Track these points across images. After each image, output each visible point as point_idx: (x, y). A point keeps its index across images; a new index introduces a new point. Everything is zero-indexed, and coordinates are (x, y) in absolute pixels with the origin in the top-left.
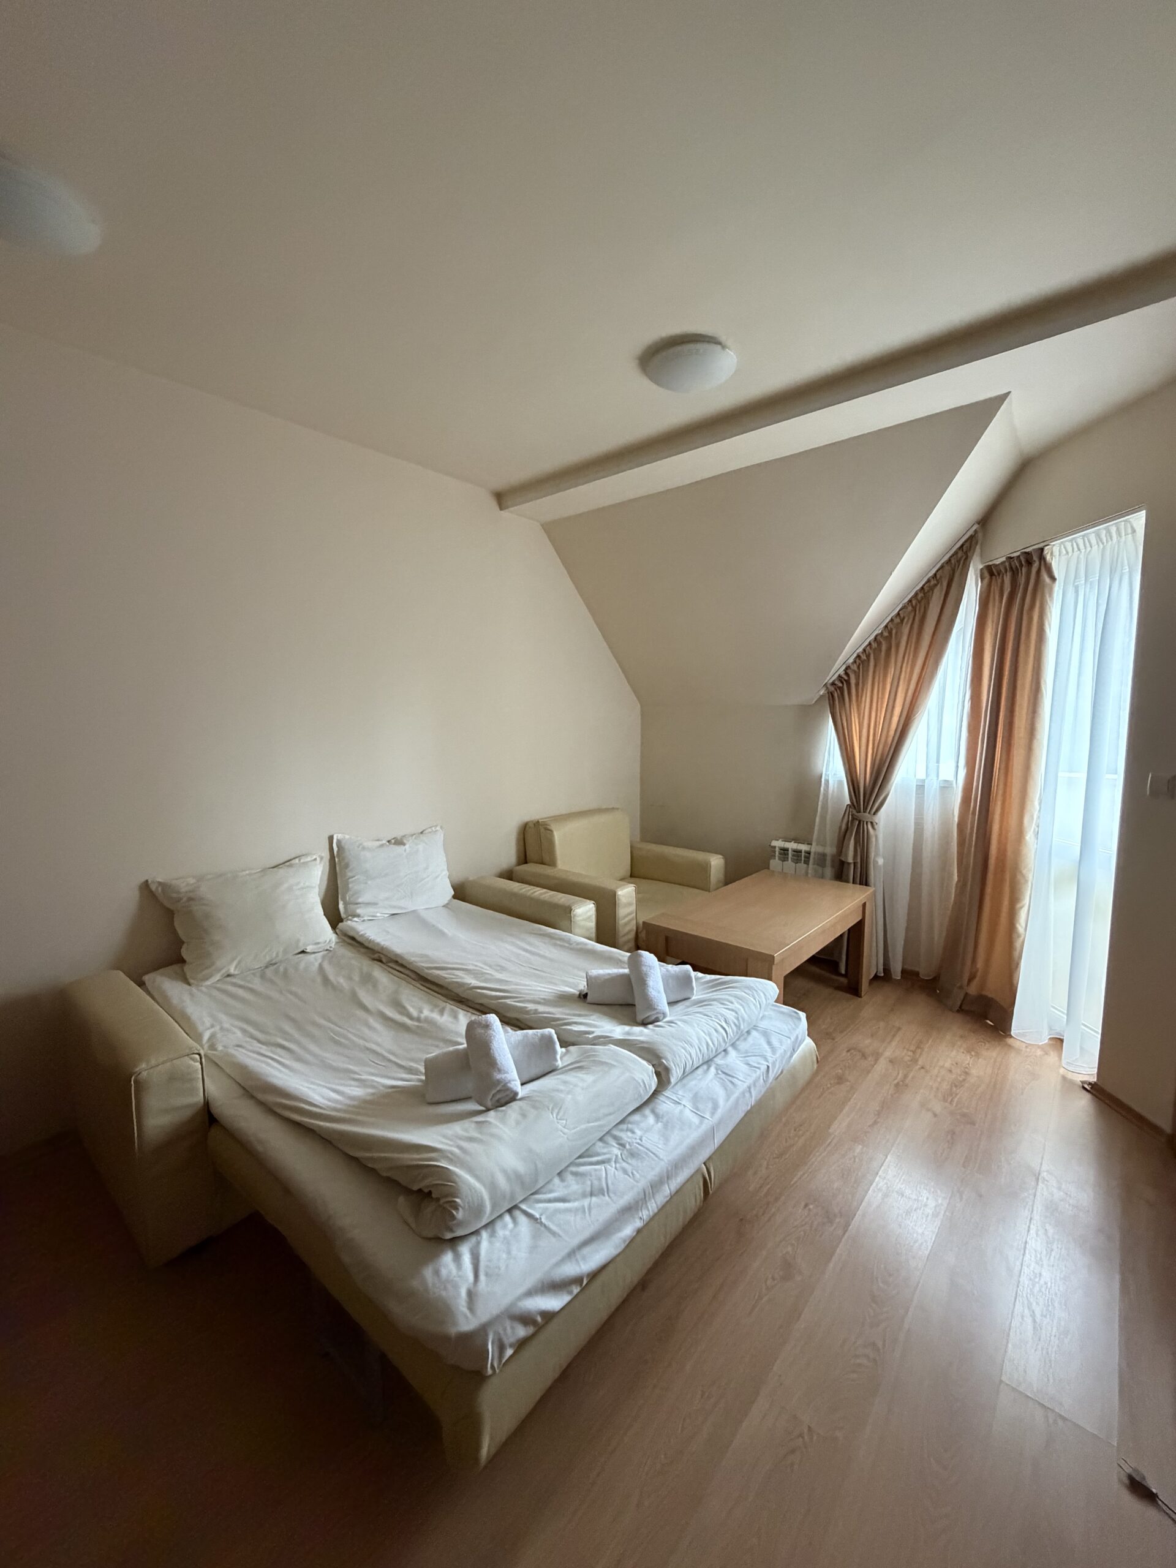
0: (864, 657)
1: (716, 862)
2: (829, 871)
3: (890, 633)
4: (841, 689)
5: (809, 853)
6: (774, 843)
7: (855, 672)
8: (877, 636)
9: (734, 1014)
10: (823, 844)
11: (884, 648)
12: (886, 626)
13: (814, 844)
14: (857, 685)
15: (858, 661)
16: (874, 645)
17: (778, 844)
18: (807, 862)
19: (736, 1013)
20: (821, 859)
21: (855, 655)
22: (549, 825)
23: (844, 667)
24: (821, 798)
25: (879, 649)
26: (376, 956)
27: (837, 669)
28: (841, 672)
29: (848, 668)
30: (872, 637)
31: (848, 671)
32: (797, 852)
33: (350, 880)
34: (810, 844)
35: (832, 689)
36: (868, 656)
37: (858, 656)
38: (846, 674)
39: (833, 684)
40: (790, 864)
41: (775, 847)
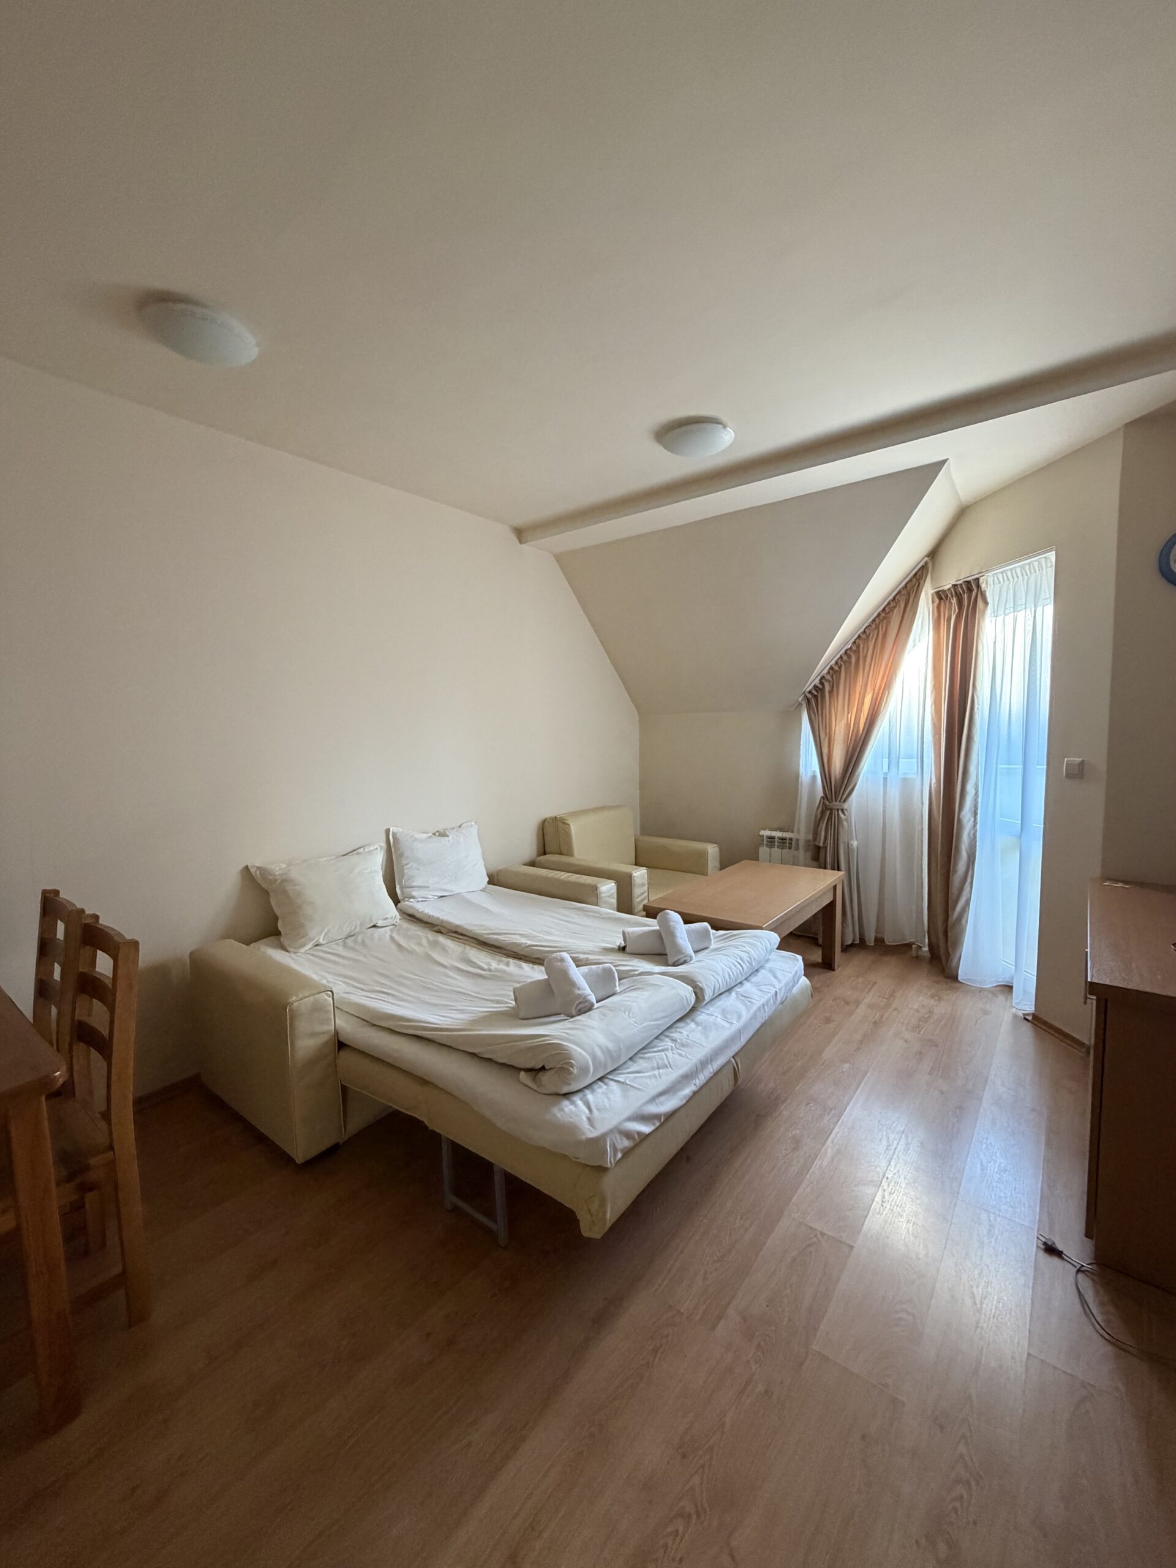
0: (836, 668)
1: (712, 850)
2: (807, 858)
3: (858, 647)
4: (817, 696)
5: (792, 840)
6: (762, 833)
7: (828, 681)
8: (846, 651)
9: (747, 954)
10: (801, 833)
11: (853, 659)
12: (854, 642)
13: (795, 832)
14: (831, 692)
15: (831, 671)
16: (845, 658)
17: (766, 833)
18: (790, 849)
19: (748, 954)
21: (829, 667)
22: (566, 820)
23: (819, 678)
24: (799, 791)
25: (848, 663)
26: (436, 928)
27: (814, 680)
28: (817, 682)
29: (823, 678)
30: (843, 651)
31: (823, 681)
32: (783, 839)
33: (405, 867)
34: (791, 832)
35: (809, 696)
36: (840, 667)
37: (831, 668)
38: (821, 683)
39: (810, 692)
40: (776, 851)
41: (763, 836)
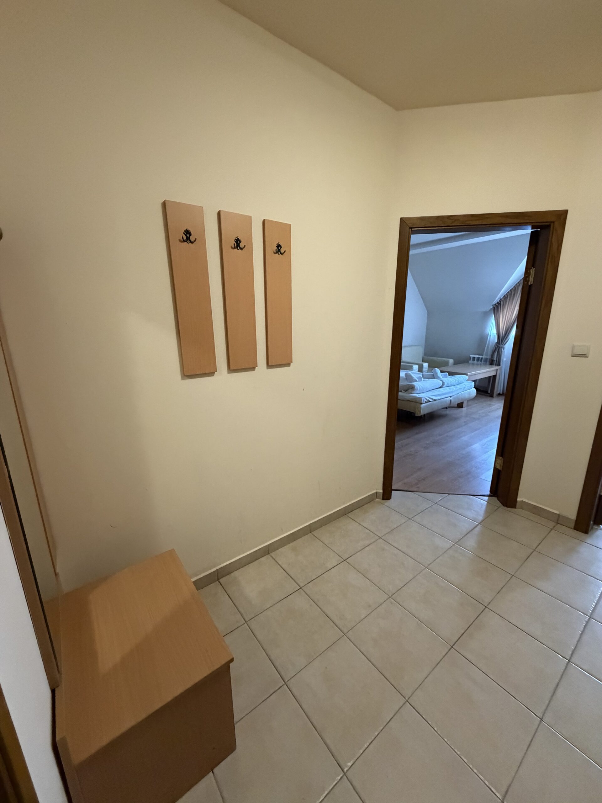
0: (506, 296)
1: (451, 361)
2: (488, 363)
3: (515, 289)
4: (498, 306)
5: (482, 358)
6: (471, 356)
7: (503, 301)
8: (511, 289)
10: (487, 355)
11: (513, 293)
12: (514, 286)
13: (484, 355)
14: (503, 305)
15: (504, 298)
16: (510, 292)
18: (481, 361)
20: (486, 360)
23: (499, 299)
24: (487, 343)
25: (511, 294)
27: (497, 300)
29: (501, 299)
31: (501, 301)
32: (478, 358)
34: (482, 355)
35: (495, 306)
36: (508, 296)
37: (504, 296)
38: (500, 301)
39: (495, 305)
40: (475, 362)
